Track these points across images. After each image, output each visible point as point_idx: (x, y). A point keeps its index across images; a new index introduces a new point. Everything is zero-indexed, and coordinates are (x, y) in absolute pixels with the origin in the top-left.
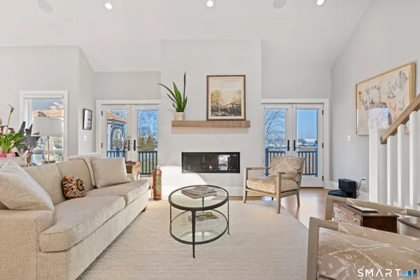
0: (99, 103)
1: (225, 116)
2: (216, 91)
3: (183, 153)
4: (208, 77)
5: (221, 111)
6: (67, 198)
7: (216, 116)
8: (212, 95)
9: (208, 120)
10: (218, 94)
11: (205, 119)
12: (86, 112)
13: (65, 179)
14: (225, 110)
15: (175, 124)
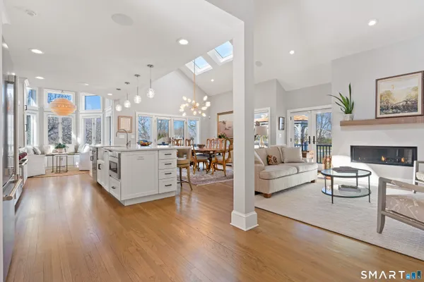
0: (289, 111)
1: (397, 113)
2: (386, 91)
3: (352, 147)
4: (377, 80)
5: (392, 109)
6: (269, 165)
7: (386, 114)
8: (381, 96)
9: (377, 118)
10: (388, 94)
11: (374, 117)
12: (281, 119)
13: (268, 156)
14: (397, 108)
15: (343, 124)
